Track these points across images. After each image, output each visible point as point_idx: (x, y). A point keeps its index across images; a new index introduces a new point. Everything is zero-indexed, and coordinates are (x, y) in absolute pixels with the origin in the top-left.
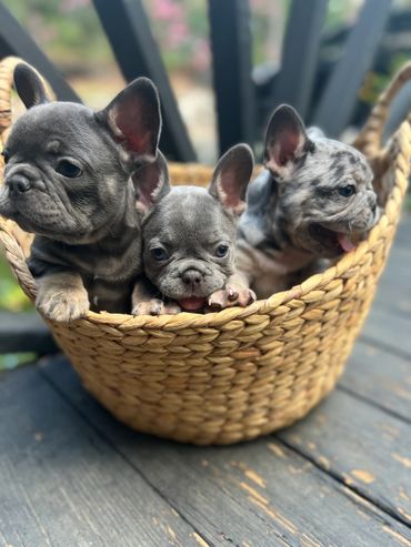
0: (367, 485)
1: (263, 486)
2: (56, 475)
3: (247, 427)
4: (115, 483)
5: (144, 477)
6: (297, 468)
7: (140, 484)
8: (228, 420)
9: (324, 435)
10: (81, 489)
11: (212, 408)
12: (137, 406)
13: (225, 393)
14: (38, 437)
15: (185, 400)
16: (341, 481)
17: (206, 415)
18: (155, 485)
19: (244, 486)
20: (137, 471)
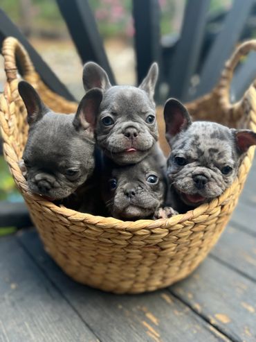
0: (224, 324)
1: (157, 324)
2: (23, 314)
3: (148, 286)
4: (60, 320)
5: (80, 316)
6: (180, 312)
7: (77, 321)
8: (136, 282)
9: (198, 289)
10: (39, 324)
11: (126, 274)
12: (78, 267)
13: (135, 267)
14: (13, 286)
15: (109, 268)
16: (208, 321)
17: (122, 278)
18: (87, 322)
19: (145, 324)
20: (76, 311)
